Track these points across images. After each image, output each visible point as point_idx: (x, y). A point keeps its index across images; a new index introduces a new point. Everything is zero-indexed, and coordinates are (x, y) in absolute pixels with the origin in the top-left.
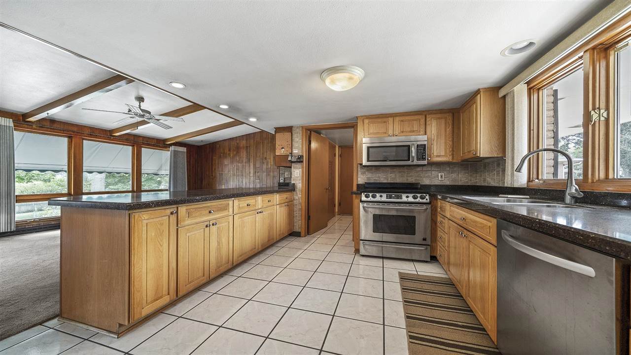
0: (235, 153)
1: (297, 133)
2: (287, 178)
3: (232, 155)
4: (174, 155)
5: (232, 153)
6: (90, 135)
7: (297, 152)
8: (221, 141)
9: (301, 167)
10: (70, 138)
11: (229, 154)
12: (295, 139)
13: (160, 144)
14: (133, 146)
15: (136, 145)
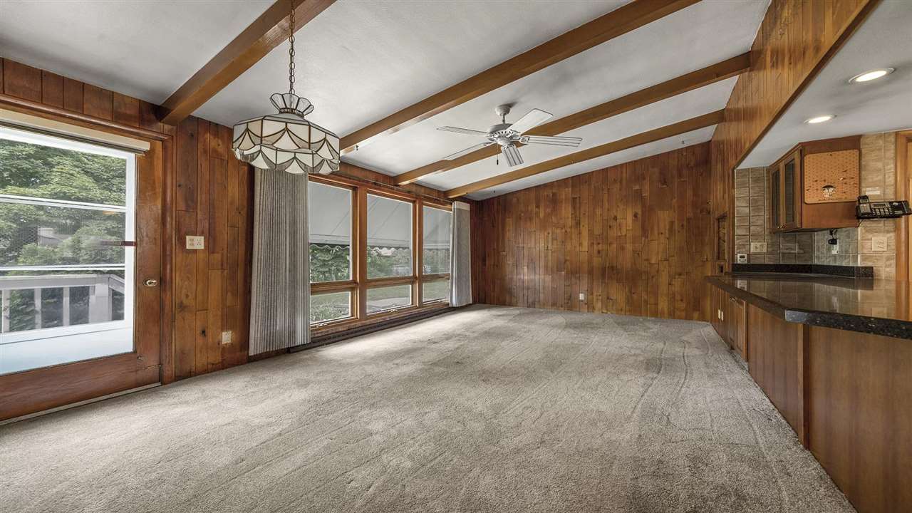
0: (549, 210)
1: (880, 150)
2: (755, 254)
3: (542, 215)
4: (458, 217)
5: (542, 210)
6: (374, 185)
7: (878, 193)
8: (521, 191)
9: (892, 228)
10: (354, 189)
11: (537, 214)
12: (872, 164)
13: (442, 197)
14: (414, 202)
15: (417, 202)
